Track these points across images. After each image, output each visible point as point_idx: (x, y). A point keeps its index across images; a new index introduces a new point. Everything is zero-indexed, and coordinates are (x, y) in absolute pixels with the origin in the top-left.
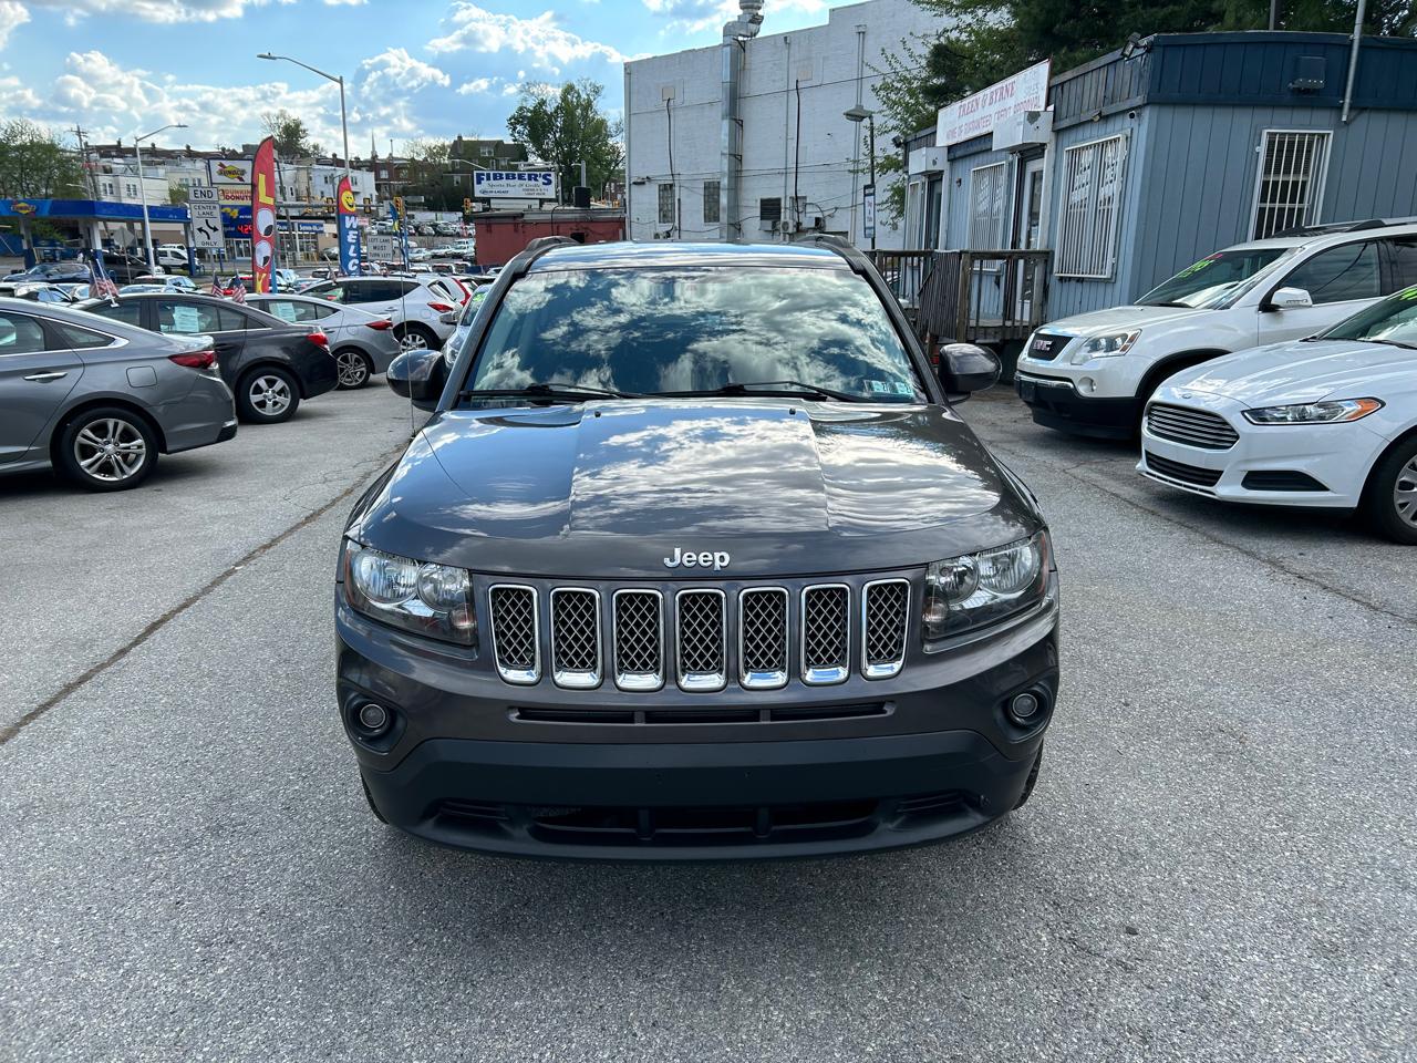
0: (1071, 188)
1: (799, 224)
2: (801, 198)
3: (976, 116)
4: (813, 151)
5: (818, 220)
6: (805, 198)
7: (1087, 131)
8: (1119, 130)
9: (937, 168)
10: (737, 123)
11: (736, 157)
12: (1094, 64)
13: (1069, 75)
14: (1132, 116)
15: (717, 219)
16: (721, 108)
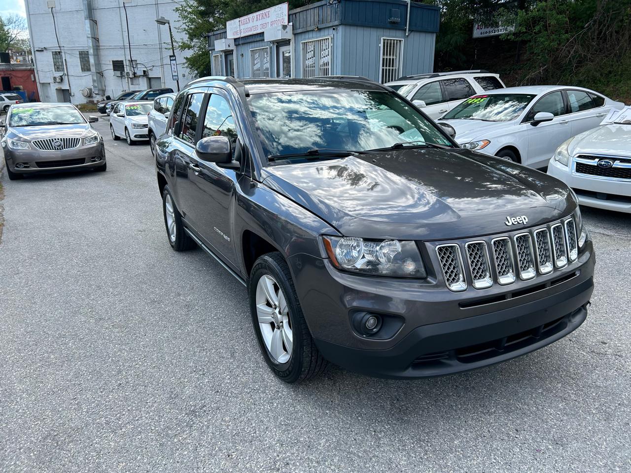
0: (305, 59)
1: (134, 74)
2: (134, 61)
3: (250, 25)
4: (138, 37)
5: (144, 71)
6: (136, 61)
7: (310, 35)
8: (328, 34)
9: (230, 48)
10: (94, 22)
11: (96, 39)
12: (311, 6)
13: (298, 10)
14: (334, 29)
15: (89, 70)
16: (84, 14)
